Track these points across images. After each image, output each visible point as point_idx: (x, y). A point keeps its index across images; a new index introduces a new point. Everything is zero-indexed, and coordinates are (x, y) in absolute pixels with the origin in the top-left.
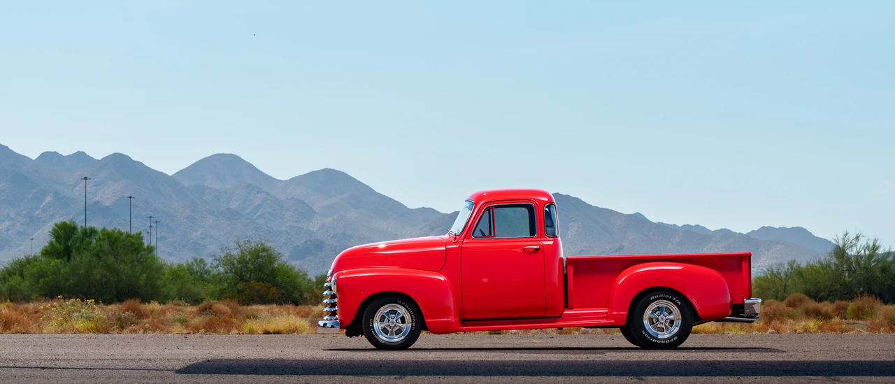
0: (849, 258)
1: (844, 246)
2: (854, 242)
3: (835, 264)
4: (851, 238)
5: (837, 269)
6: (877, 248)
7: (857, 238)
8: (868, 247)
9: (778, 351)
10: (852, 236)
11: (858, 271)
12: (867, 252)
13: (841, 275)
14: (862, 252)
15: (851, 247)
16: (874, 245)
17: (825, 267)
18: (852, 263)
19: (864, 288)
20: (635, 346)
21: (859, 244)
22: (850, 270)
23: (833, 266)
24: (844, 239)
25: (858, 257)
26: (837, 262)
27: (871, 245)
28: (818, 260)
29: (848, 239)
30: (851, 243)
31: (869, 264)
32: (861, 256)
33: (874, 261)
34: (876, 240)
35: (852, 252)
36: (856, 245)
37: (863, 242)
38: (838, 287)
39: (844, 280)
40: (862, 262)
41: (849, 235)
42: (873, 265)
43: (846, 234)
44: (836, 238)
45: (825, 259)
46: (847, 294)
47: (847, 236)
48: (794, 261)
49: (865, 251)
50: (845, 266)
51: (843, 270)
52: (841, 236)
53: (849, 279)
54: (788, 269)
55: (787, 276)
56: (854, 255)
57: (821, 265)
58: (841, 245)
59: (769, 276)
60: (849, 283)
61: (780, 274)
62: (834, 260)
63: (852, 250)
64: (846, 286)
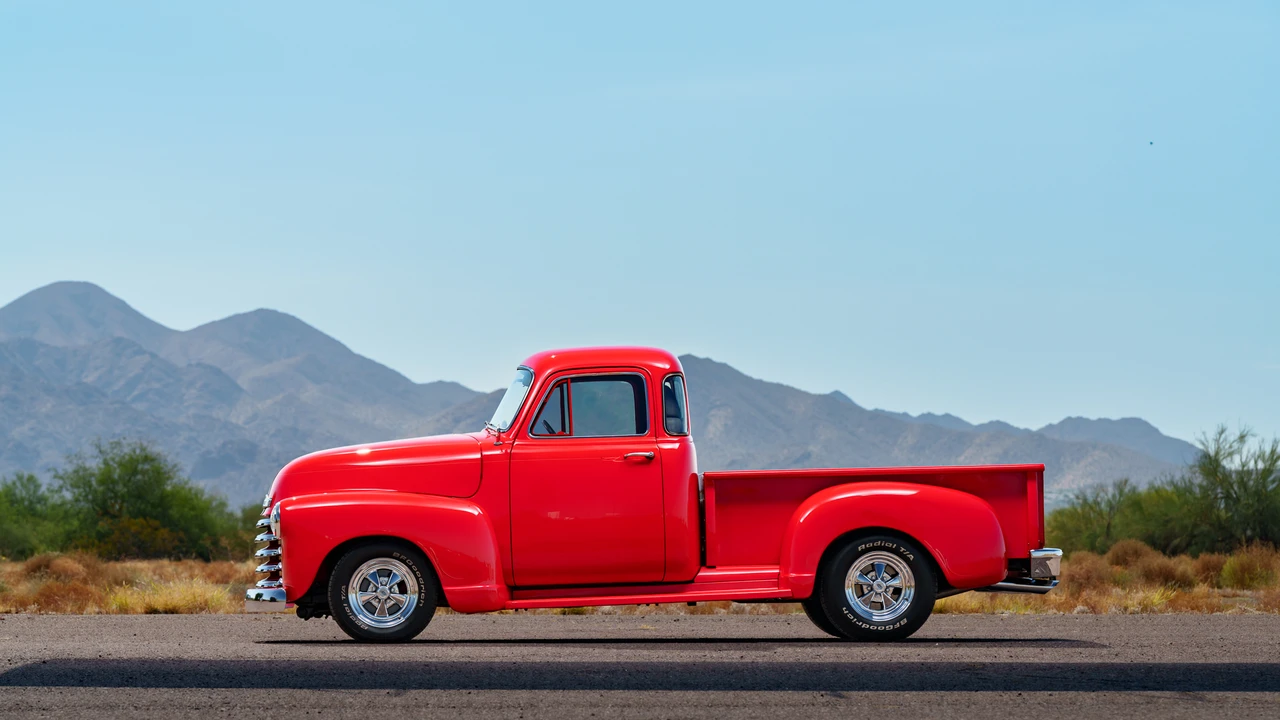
0: (1227, 475)
1: (1217, 453)
2: (1236, 446)
3: (1200, 486)
4: (1232, 438)
5: (1205, 495)
7: (1242, 438)
8: (1261, 456)
9: (1092, 645)
10: (1232, 434)
11: (1243, 501)
12: (1261, 465)
13: (1212, 506)
14: (1251, 465)
15: (1231, 454)
16: (1273, 452)
17: (1182, 491)
18: (1231, 485)
19: (1254, 530)
20: (830, 636)
21: (1245, 450)
22: (1228, 497)
23: (1197, 491)
24: (1217, 441)
25: (1244, 474)
26: (1205, 483)
27: (1268, 450)
28: (1169, 478)
29: (1225, 439)
30: (1231, 447)
31: (1264, 487)
32: (1249, 472)
33: (1273, 481)
35: (1233, 464)
36: (1239, 451)
37: (1252, 446)
38: (1205, 528)
39: (1218, 517)
40: (1251, 483)
41: (1227, 433)
42: (1271, 487)
43: (1222, 431)
44: (1203, 439)
45: (1183, 478)
46: (1222, 541)
47: (1223, 436)
48: (1126, 481)
49: (1256, 462)
50: (1219, 490)
51: (1216, 498)
52: (1211, 434)
53: (1226, 515)
54: (1114, 495)
55: (1113, 509)
56: (1236, 471)
57: (1176, 487)
58: (1213, 451)
59: (1079, 508)
60: (1226, 521)
61: (1099, 504)
62: (1199, 479)
63: (1232, 461)
64: (1221, 526)
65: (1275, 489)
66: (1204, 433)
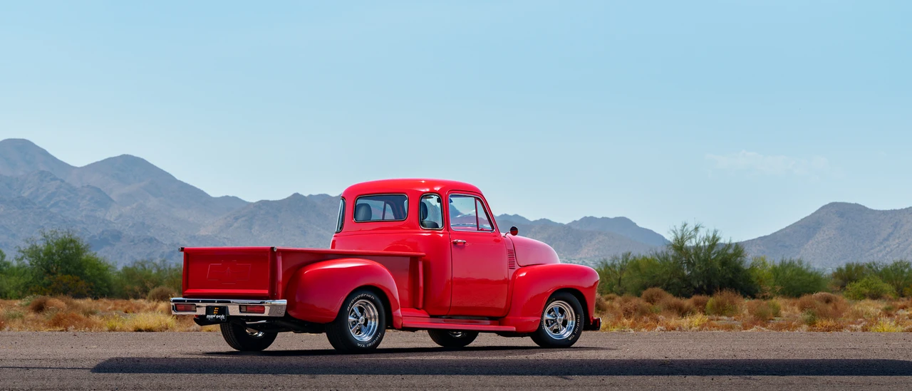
0: (688, 249)
1: (682, 238)
2: (693, 233)
3: (673, 256)
4: (690, 229)
5: (676, 262)
6: (717, 240)
7: (696, 229)
8: (707, 238)
10: (691, 227)
11: (697, 264)
12: (707, 244)
13: (680, 268)
14: (702, 244)
15: (690, 238)
16: (714, 237)
17: (662, 259)
18: (691, 255)
19: (703, 281)
21: (698, 235)
22: (689, 262)
23: (671, 259)
24: (682, 230)
25: (697, 248)
26: (675, 255)
27: (711, 235)
28: (655, 252)
29: (687, 230)
30: (690, 234)
31: (709, 256)
32: (701, 248)
33: (714, 254)
34: (716, 232)
35: (690, 243)
36: (695, 236)
37: (702, 233)
38: (675, 280)
39: (683, 274)
40: (702, 255)
41: (688, 226)
42: (712, 257)
43: (685, 225)
44: (674, 229)
45: (662, 252)
46: (686, 287)
47: (686, 228)
48: (630, 254)
49: (704, 243)
50: (684, 259)
51: (682, 263)
52: (679, 227)
53: (687, 273)
54: (623, 262)
55: (622, 269)
56: (694, 247)
57: (659, 257)
58: (679, 237)
59: (603, 269)
60: (688, 276)
61: (614, 266)
62: (672, 252)
63: (691, 242)
64: (685, 279)
65: (714, 258)
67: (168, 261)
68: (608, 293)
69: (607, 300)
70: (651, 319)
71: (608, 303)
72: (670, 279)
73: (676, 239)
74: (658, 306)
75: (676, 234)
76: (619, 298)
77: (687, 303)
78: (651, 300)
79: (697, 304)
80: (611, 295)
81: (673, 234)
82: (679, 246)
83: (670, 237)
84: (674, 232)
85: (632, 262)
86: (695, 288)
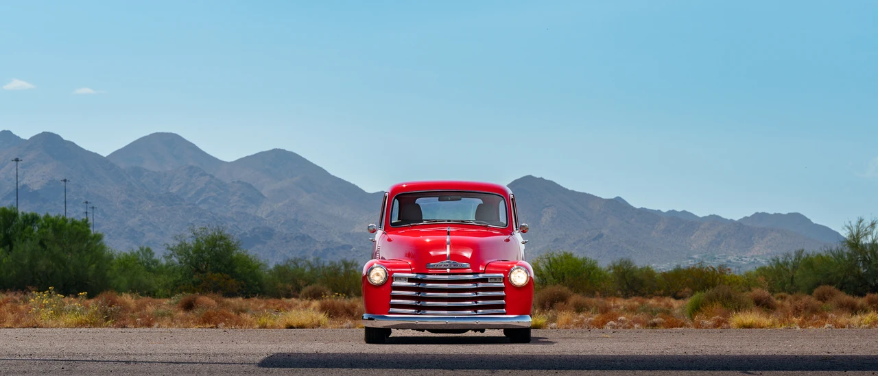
0: (863, 247)
1: (858, 234)
2: (869, 229)
3: (848, 254)
4: (866, 225)
5: (851, 259)
7: (873, 225)
10: (867, 222)
11: (874, 263)
13: (856, 266)
15: (866, 235)
17: (837, 256)
18: (866, 253)
21: (875, 232)
22: (864, 260)
23: (846, 256)
24: (858, 227)
25: (874, 245)
26: (850, 252)
28: (828, 250)
29: (863, 226)
30: (866, 230)
35: (866, 240)
36: (871, 233)
38: (850, 278)
39: (859, 272)
41: (864, 222)
43: (861, 221)
44: (849, 225)
45: (837, 248)
47: (862, 223)
48: (803, 251)
50: (859, 256)
51: (857, 261)
52: (854, 223)
53: (863, 271)
54: (796, 259)
55: (795, 267)
56: (869, 244)
57: (833, 254)
58: (855, 233)
59: (774, 267)
60: (864, 274)
61: (787, 264)
62: (847, 250)
63: (867, 238)
64: (860, 277)
66: (850, 222)
67: (322, 259)
68: (780, 292)
69: (777, 299)
70: (822, 317)
71: (779, 302)
72: (845, 277)
73: (852, 235)
74: (829, 305)
75: (851, 231)
76: (790, 297)
77: (860, 301)
78: (823, 298)
79: (871, 302)
80: (783, 294)
81: (848, 231)
82: (854, 243)
83: (845, 234)
84: (849, 228)
85: (805, 260)
86: (871, 286)
